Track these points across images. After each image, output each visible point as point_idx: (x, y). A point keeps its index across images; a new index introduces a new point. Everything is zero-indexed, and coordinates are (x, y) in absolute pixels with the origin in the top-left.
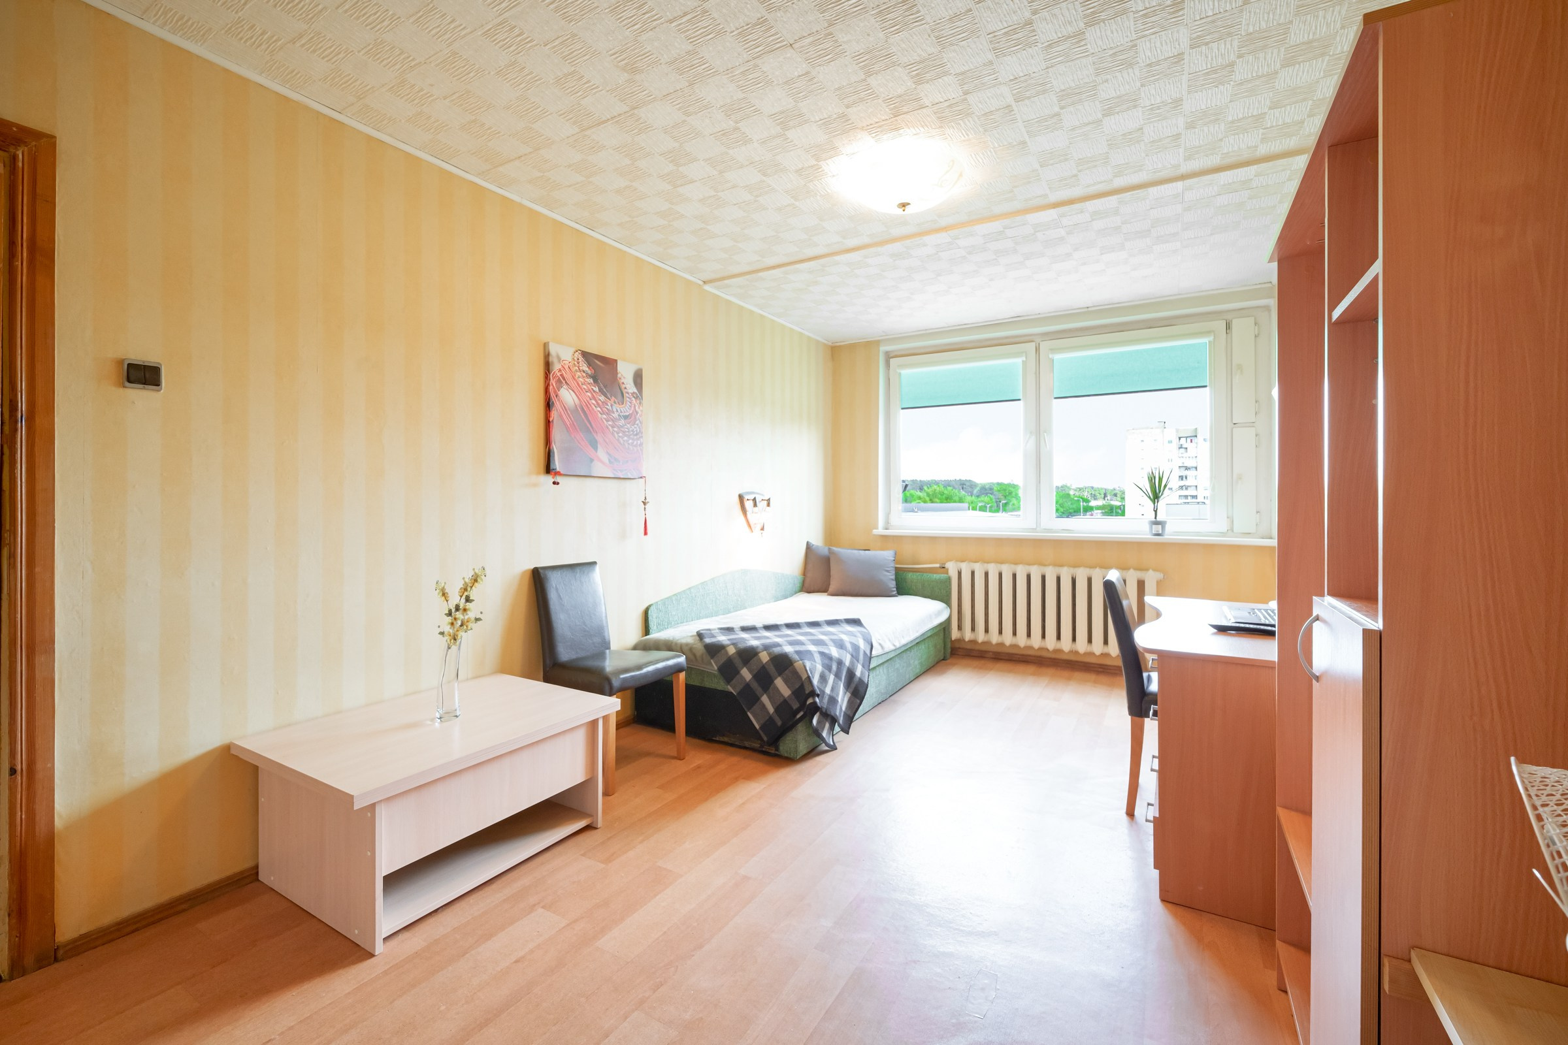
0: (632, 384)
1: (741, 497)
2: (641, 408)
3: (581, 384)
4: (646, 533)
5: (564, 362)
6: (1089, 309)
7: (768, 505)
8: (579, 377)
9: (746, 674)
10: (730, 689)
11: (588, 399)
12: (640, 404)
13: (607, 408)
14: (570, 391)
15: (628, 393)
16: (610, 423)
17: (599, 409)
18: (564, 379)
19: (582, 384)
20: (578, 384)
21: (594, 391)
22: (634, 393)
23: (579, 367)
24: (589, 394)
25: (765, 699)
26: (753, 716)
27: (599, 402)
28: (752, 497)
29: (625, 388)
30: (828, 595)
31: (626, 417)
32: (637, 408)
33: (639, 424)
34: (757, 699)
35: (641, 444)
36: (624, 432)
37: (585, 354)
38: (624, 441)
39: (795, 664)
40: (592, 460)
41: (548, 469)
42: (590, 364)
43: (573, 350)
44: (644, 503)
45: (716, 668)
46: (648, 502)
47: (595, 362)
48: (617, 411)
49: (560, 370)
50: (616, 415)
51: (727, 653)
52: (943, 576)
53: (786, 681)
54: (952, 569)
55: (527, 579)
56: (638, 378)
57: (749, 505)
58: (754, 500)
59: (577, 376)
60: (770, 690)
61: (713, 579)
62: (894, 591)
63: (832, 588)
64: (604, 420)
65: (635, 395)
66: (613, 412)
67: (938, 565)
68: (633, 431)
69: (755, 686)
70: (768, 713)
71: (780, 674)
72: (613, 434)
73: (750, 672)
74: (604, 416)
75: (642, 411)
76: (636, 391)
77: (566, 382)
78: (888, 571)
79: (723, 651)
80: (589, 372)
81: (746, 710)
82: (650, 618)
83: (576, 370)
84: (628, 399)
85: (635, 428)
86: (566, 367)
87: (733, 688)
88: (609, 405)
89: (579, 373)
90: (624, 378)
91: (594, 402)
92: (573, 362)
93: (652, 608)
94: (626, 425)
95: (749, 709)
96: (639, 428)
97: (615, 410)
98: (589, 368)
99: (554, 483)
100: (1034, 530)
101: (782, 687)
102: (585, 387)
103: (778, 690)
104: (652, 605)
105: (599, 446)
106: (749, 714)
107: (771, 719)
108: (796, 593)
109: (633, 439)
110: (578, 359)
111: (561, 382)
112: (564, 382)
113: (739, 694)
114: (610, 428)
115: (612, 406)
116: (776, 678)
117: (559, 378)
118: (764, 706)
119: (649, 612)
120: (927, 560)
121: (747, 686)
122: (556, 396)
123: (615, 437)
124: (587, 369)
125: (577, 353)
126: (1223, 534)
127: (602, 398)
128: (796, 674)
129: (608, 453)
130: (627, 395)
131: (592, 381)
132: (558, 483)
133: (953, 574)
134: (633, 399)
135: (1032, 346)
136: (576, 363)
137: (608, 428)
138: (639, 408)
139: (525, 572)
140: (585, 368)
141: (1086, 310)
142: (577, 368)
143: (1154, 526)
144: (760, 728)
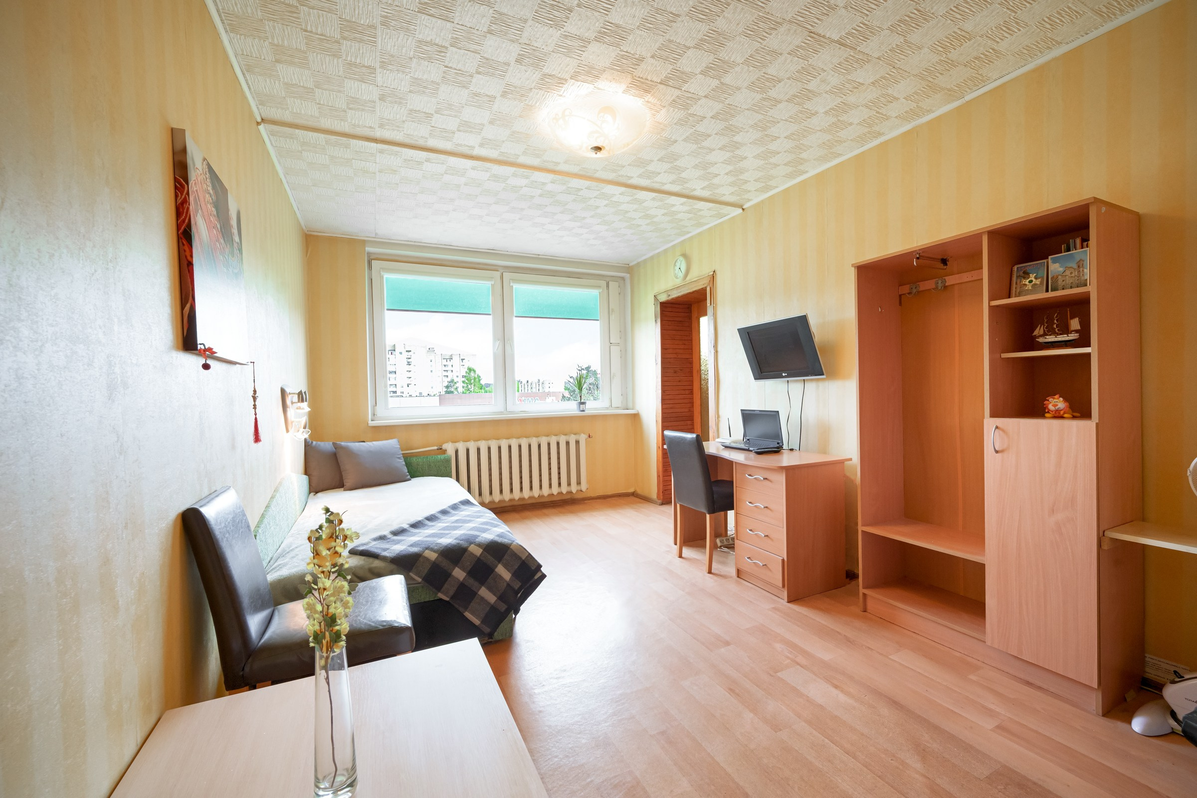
0: (237, 230)
1: (283, 391)
4: (257, 439)
5: (197, 171)
6: (540, 256)
8: (208, 202)
9: (459, 574)
10: (441, 595)
11: (215, 240)
14: (204, 220)
15: (234, 241)
18: (199, 199)
19: (210, 215)
20: (208, 212)
21: (217, 228)
22: (238, 242)
23: (207, 186)
24: (215, 231)
25: (484, 592)
26: (472, 614)
29: (233, 233)
30: (345, 490)
34: (474, 594)
37: (209, 169)
39: (511, 547)
42: (214, 188)
43: (202, 156)
44: (254, 399)
45: (420, 580)
46: (257, 397)
47: (216, 186)
49: (195, 183)
51: (427, 559)
52: (442, 457)
53: (506, 566)
54: (450, 448)
56: (239, 222)
59: (206, 200)
60: (490, 580)
62: (408, 475)
63: (348, 482)
65: (237, 246)
67: (436, 448)
69: (471, 582)
70: (487, 603)
71: (499, 561)
73: (463, 569)
77: (200, 205)
78: (399, 458)
79: (421, 559)
80: (213, 199)
81: (461, 609)
83: (205, 189)
84: (235, 250)
86: (199, 181)
87: (445, 594)
89: (207, 196)
90: (232, 218)
91: (218, 245)
92: (203, 175)
95: (466, 608)
99: (204, 366)
100: (501, 413)
101: (503, 572)
102: (212, 218)
103: (500, 577)
106: (468, 615)
107: (493, 608)
108: (309, 495)
110: (206, 174)
111: (197, 203)
113: (452, 598)
115: (228, 255)
116: (496, 566)
117: (196, 196)
118: (482, 598)
120: (423, 445)
121: (462, 586)
122: (196, 225)
124: (211, 191)
125: (205, 164)
126: (607, 408)
127: (223, 241)
128: (515, 556)
130: (235, 244)
131: (215, 211)
133: (451, 452)
134: (238, 251)
135: (498, 274)
136: (205, 179)
140: (210, 189)
141: (537, 256)
143: (581, 405)
144: (483, 622)
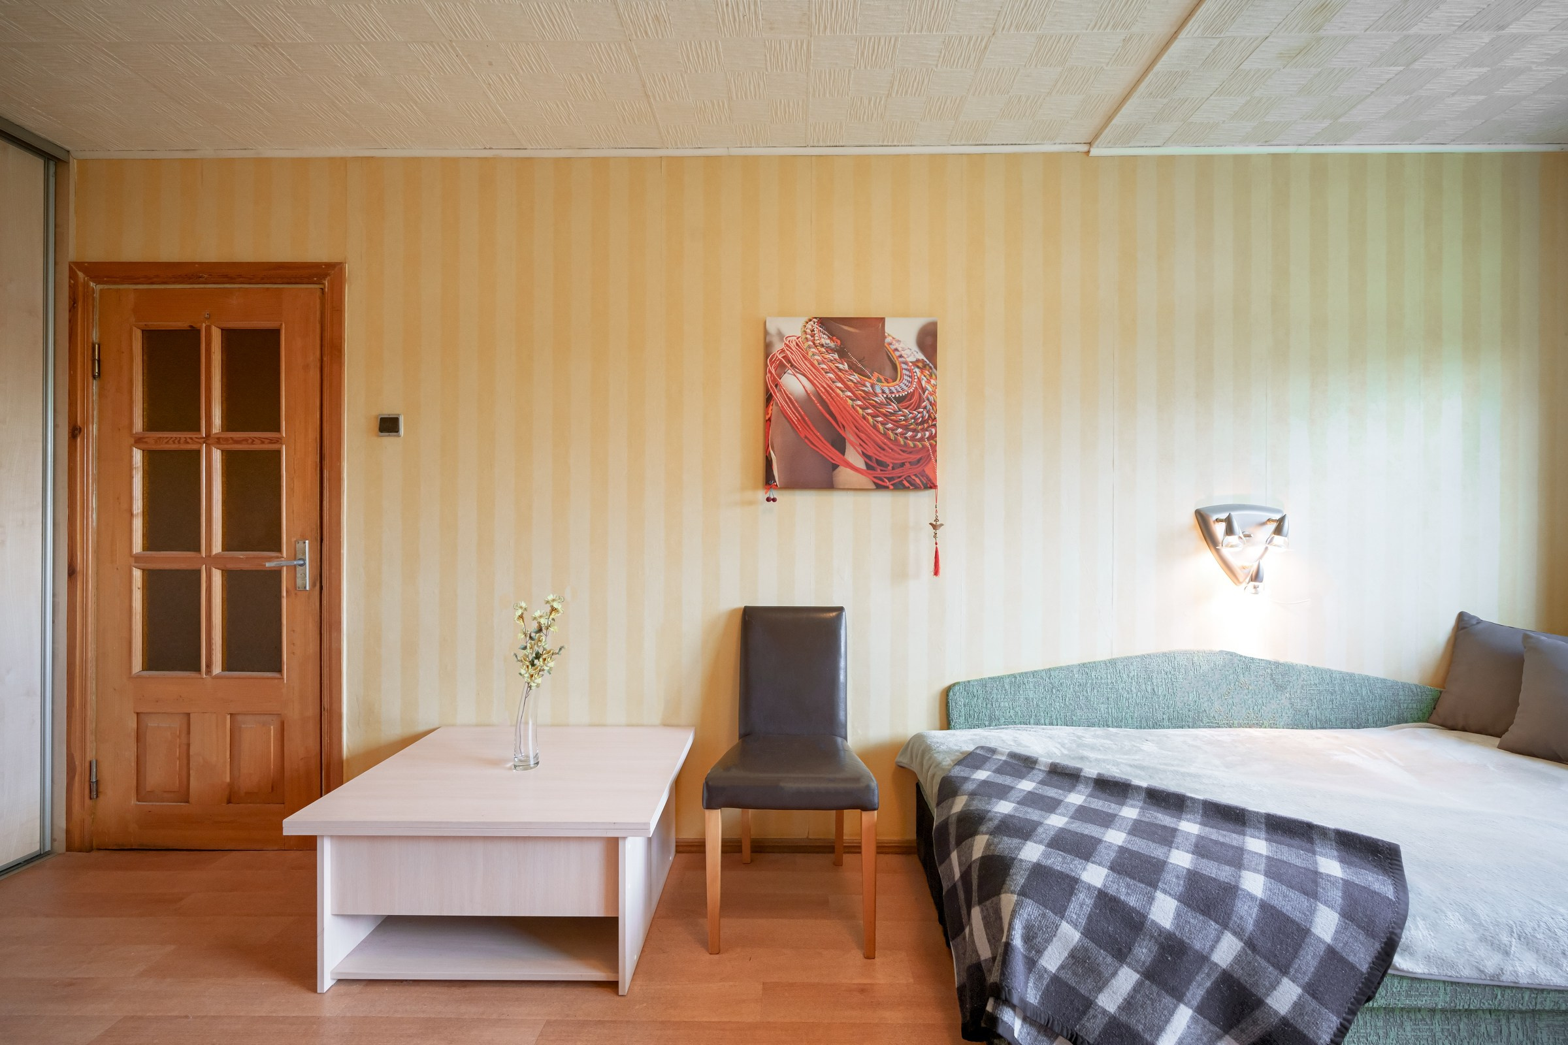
0: (915, 348)
1: (1202, 518)
2: (933, 382)
3: (816, 363)
4: (936, 573)
5: (789, 339)
7: (1279, 531)
8: (814, 354)
11: (830, 382)
12: (931, 376)
13: (863, 391)
14: (799, 375)
15: (906, 363)
16: (870, 411)
17: (849, 394)
18: (789, 361)
19: (819, 364)
20: (813, 365)
21: (840, 370)
22: (918, 361)
23: (813, 342)
24: (831, 375)
27: (849, 383)
28: (1224, 516)
29: (901, 356)
30: (1501, 747)
31: (899, 400)
32: (924, 383)
33: (929, 407)
35: (933, 437)
36: (896, 421)
37: (824, 322)
38: (896, 434)
39: (1005, 892)
40: (835, 467)
41: (769, 480)
42: (832, 334)
43: (806, 319)
44: (935, 527)
46: (942, 525)
47: (843, 329)
48: (883, 392)
49: (783, 351)
50: (881, 398)
53: (985, 923)
55: (737, 621)
56: (928, 339)
57: (1219, 529)
58: (1229, 522)
59: (810, 354)
61: (1113, 663)
63: (1514, 733)
64: (858, 408)
65: (920, 365)
66: (876, 395)
68: (914, 418)
71: (985, 902)
72: (875, 427)
74: (859, 403)
75: (935, 386)
76: (921, 356)
77: (792, 365)
80: (832, 345)
82: (952, 704)
83: (809, 347)
84: (904, 372)
85: (919, 413)
86: (793, 345)
88: (868, 384)
89: (813, 350)
90: (898, 341)
91: (839, 385)
92: (804, 336)
93: (957, 688)
94: (900, 411)
96: (928, 412)
97: (878, 391)
98: (831, 339)
99: (768, 500)
102: (824, 366)
104: (958, 683)
105: (848, 445)
108: (1401, 720)
109: (914, 430)
110: (813, 331)
111: (785, 366)
112: (789, 366)
114: (870, 418)
115: (873, 386)
116: (977, 904)
117: (781, 361)
119: (951, 693)
121: (956, 887)
122: (776, 386)
123: (878, 431)
124: (828, 341)
125: (812, 323)
127: (855, 377)
128: (999, 923)
129: (864, 455)
130: (904, 366)
131: (836, 356)
132: (774, 500)
134: (917, 370)
136: (809, 336)
137: (864, 418)
138: (928, 382)
139: (735, 610)
140: (825, 340)
142: (810, 343)
